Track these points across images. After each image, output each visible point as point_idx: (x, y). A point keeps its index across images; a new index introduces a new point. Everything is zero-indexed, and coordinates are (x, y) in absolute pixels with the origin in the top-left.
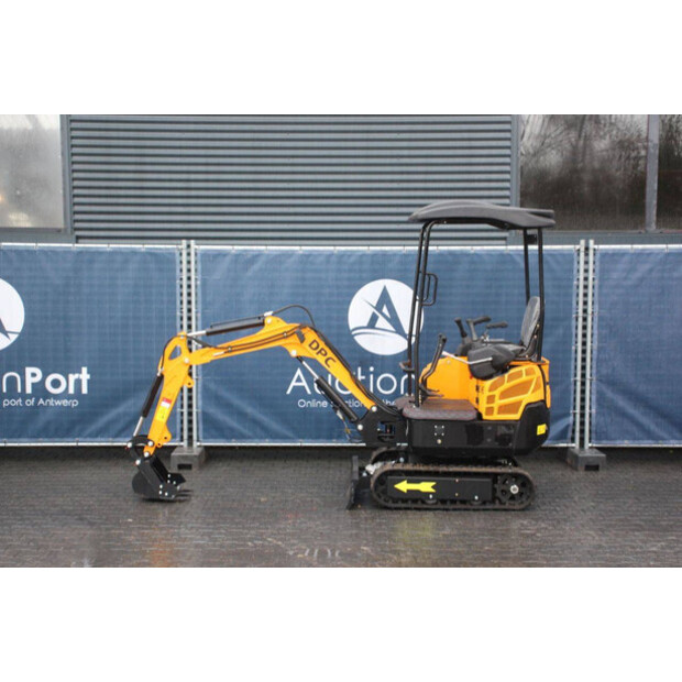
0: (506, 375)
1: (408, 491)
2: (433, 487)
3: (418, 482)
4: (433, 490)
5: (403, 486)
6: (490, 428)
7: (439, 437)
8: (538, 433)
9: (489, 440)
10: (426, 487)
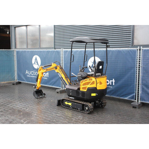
0: (84, 80)
1: (67, 104)
2: (71, 104)
3: (69, 103)
4: (71, 105)
5: (66, 103)
6: (80, 92)
7: (71, 93)
8: (92, 95)
9: (80, 95)
10: (70, 104)
